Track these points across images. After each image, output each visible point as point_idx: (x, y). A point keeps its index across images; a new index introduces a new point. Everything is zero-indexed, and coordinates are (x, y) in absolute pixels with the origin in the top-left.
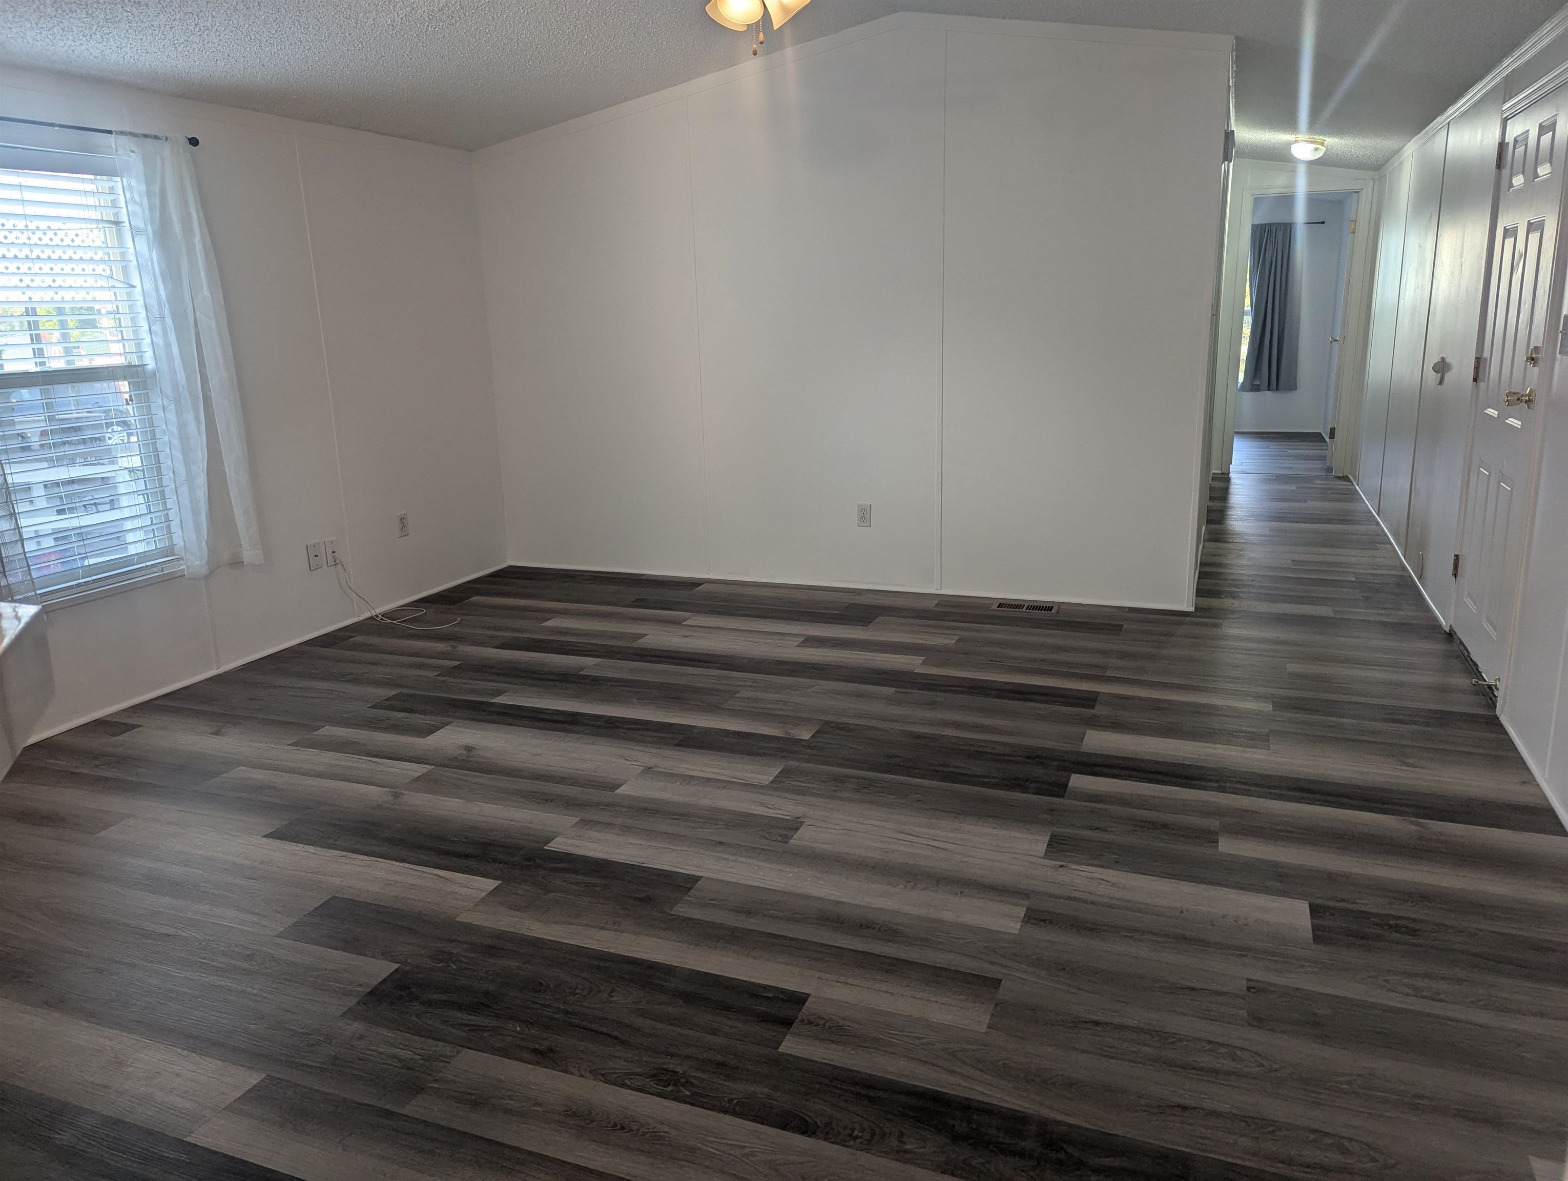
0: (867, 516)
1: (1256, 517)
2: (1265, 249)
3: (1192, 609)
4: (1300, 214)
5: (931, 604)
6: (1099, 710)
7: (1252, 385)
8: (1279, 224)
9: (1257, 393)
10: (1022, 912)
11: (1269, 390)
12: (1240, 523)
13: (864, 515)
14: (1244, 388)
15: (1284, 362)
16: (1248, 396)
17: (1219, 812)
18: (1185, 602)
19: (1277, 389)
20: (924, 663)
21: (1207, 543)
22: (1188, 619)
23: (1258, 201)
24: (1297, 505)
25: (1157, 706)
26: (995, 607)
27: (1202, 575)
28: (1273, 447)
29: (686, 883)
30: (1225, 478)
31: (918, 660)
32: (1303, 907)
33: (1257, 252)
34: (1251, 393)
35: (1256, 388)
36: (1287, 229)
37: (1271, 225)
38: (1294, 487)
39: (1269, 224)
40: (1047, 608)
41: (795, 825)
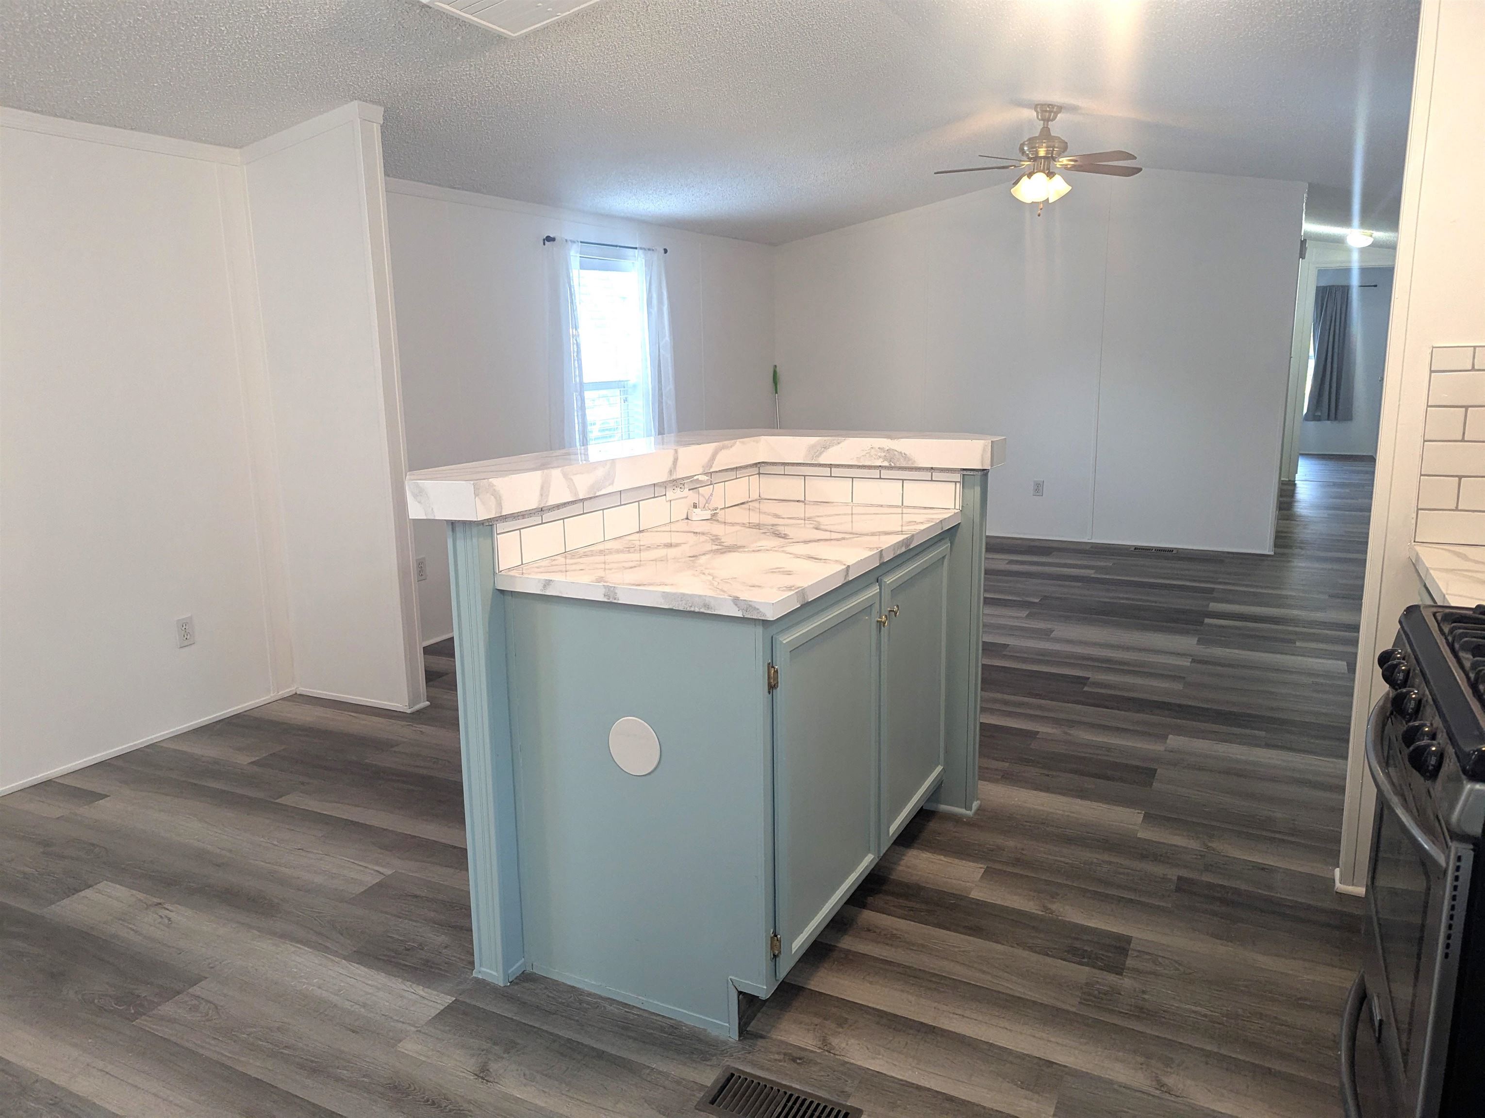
0: (1041, 488)
1: (1318, 507)
2: (1326, 307)
3: (1272, 553)
4: (1355, 281)
5: (1088, 548)
6: (1215, 595)
7: (1314, 415)
8: (1338, 286)
9: (1319, 422)
10: (1190, 660)
11: (1328, 419)
12: (1306, 511)
13: (1038, 488)
14: (1307, 418)
15: (1341, 396)
16: (1312, 424)
17: (1296, 633)
18: (1267, 549)
19: (1336, 419)
20: (1094, 573)
21: (1280, 521)
22: (1269, 558)
23: (1321, 272)
24: (1349, 501)
25: (1255, 594)
26: (1133, 549)
27: (1277, 537)
28: (1331, 464)
29: (1005, 646)
30: (1292, 484)
31: (1093, 571)
32: (1345, 664)
33: (1320, 308)
34: (1312, 423)
35: (1317, 419)
36: (1345, 290)
37: (1331, 287)
38: (1347, 491)
39: (1330, 286)
40: (1171, 550)
41: (1052, 631)
